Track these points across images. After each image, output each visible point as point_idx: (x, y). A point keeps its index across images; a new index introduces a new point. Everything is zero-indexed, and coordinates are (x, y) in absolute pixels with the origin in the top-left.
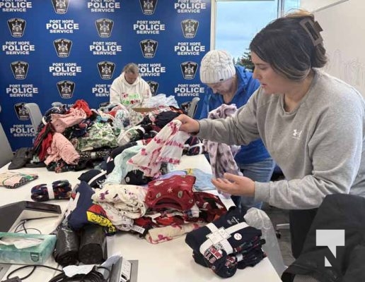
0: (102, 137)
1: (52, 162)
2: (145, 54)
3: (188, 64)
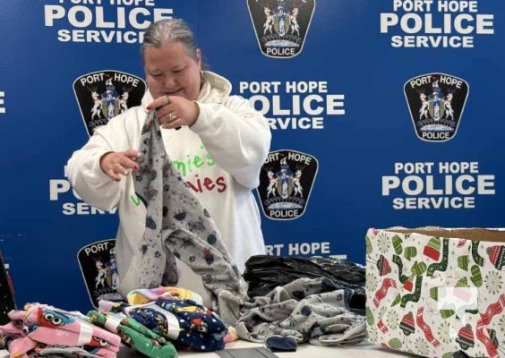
2: (268, 44)
3: (433, 80)
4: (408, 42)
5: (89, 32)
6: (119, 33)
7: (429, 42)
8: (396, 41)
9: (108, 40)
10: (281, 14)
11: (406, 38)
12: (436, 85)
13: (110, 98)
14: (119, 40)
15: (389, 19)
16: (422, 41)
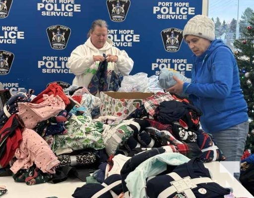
0: (84, 135)
1: (21, 170)
2: (113, 17)
3: (172, 31)
4: (163, 17)
5: (52, 13)
6: (62, 13)
7: (171, 17)
8: (159, 17)
9: (58, 15)
10: (118, 6)
11: (163, 15)
12: (173, 32)
13: (58, 34)
14: (62, 15)
15: (157, 9)
16: (168, 17)
